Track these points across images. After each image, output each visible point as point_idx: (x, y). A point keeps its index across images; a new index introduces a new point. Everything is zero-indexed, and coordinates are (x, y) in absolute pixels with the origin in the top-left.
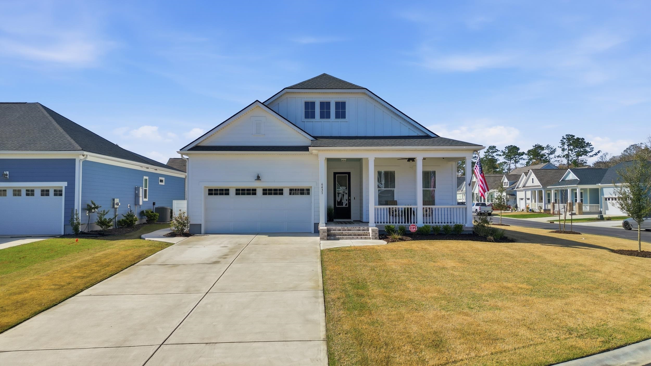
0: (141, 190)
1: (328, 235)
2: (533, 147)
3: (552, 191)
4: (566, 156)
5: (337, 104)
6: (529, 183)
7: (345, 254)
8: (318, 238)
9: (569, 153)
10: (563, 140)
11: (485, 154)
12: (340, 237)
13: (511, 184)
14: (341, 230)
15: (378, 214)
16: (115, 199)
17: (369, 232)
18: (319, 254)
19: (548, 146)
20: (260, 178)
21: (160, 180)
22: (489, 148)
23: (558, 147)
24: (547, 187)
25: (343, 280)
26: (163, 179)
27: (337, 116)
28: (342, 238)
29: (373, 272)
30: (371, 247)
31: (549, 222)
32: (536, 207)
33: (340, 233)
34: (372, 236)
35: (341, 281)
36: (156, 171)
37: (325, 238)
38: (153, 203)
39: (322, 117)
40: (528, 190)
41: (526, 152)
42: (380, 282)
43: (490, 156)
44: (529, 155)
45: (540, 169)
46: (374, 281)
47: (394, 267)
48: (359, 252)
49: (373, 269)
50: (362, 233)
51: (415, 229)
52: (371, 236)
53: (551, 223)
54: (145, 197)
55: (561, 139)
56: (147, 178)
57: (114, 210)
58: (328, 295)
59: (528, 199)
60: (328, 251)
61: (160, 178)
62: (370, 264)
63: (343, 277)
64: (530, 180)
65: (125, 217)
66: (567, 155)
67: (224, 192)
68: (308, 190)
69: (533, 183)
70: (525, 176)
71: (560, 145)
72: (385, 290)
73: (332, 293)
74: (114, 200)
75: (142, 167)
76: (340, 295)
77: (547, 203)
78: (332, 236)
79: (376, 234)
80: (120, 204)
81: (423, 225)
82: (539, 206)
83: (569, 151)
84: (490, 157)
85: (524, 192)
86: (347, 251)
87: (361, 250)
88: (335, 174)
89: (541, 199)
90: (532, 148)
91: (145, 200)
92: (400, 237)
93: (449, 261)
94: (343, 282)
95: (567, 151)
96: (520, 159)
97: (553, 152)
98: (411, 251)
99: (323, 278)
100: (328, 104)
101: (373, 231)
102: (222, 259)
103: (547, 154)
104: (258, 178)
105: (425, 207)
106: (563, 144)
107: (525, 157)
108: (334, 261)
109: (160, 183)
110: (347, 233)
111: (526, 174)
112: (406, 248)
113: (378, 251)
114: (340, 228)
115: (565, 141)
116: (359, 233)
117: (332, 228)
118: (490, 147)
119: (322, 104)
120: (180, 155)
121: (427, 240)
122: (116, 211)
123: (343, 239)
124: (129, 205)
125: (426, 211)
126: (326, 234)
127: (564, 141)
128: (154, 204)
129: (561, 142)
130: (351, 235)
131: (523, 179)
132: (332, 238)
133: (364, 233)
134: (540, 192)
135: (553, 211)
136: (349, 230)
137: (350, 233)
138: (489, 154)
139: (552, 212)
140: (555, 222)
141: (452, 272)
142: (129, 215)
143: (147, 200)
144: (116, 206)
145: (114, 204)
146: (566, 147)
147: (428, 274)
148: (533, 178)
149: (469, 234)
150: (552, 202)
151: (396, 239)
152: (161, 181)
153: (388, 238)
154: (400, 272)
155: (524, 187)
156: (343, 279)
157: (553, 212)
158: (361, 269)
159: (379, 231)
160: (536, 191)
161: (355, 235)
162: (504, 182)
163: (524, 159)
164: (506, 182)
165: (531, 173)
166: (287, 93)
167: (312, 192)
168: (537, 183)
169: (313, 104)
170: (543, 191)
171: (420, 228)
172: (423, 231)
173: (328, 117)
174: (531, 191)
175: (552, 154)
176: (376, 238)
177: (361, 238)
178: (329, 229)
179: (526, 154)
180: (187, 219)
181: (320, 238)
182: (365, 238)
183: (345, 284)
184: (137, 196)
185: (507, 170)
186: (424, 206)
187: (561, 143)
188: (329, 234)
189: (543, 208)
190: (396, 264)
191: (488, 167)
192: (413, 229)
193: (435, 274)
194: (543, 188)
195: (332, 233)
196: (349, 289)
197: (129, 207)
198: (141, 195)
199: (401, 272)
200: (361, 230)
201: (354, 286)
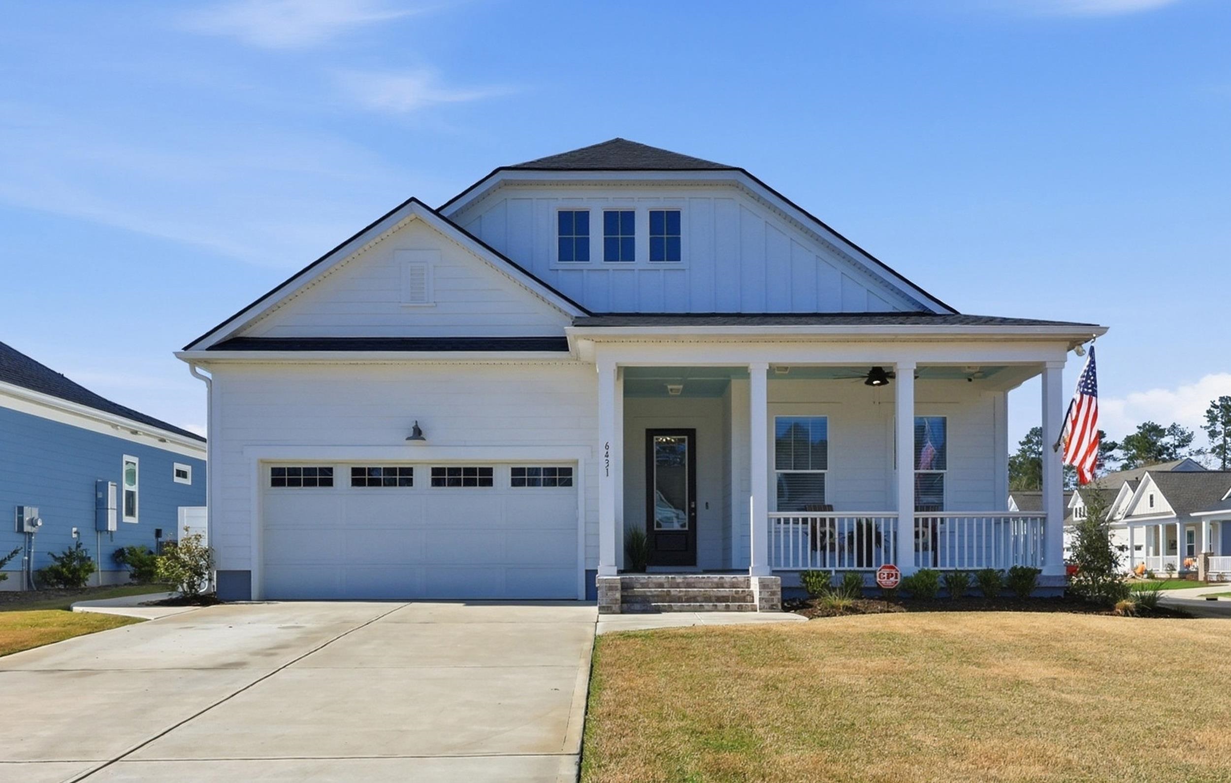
0: (112, 490)
1: (625, 600)
2: (1138, 430)
3: (1204, 523)
4: (1218, 450)
5: (656, 217)
6: (1143, 508)
7: (674, 644)
8: (595, 609)
9: (1225, 441)
10: (1212, 409)
11: (1020, 447)
12: (663, 606)
13: (1093, 511)
14: (666, 585)
15: (778, 547)
16: (25, 508)
17: (751, 592)
18: (588, 646)
19: (1174, 427)
20: (423, 432)
21: (177, 470)
22: (1031, 433)
23: (1201, 427)
24: (1192, 515)
25: (662, 719)
26: (187, 468)
27: (656, 255)
28: (666, 608)
29: (773, 695)
30: (762, 627)
31: (1204, 599)
32: (1159, 567)
33: (663, 593)
34: (761, 599)
35: (655, 724)
36: (161, 443)
37: (616, 607)
38: (154, 532)
39: (611, 254)
40: (1140, 524)
41: (1120, 441)
42: (805, 726)
43: (1033, 451)
44: (1128, 450)
45: (1170, 470)
46: (778, 724)
47: (844, 679)
48: (719, 640)
49: (770, 686)
50: (727, 595)
51: (892, 579)
52: (757, 602)
53: (1207, 599)
54: (130, 512)
55: (1208, 407)
56: (135, 460)
57: (23, 540)
58: (594, 773)
59: (1139, 548)
60: (619, 638)
61: (178, 466)
62: (762, 671)
63: (662, 708)
64: (1145, 499)
65: (56, 559)
66: (1220, 447)
67: (318, 477)
68: (568, 471)
69: (1152, 505)
70: (1130, 491)
71: (1205, 422)
72: (827, 753)
73: (612, 765)
74: (21, 510)
75: (115, 426)
76: (645, 773)
77: (1186, 554)
78: (637, 602)
79: (773, 593)
80: (40, 523)
81: (916, 570)
82: (1166, 563)
83: (1227, 438)
84: (1033, 456)
85: (1129, 528)
86: (682, 636)
87: (726, 634)
88: (651, 433)
89: (1172, 547)
90: (1134, 431)
91: (127, 519)
92: (848, 602)
93: (1029, 663)
94: (662, 724)
95: (1220, 436)
96: (1105, 459)
97: (1185, 440)
98: (892, 637)
99: (586, 713)
100: (628, 217)
101: (763, 585)
102: (259, 657)
103: (1171, 445)
104: (417, 433)
105: (923, 515)
106: (1213, 419)
107: (1117, 453)
108: (634, 664)
109: (177, 480)
110: (681, 594)
111: (1134, 484)
112: (874, 631)
113: (784, 637)
114: (660, 581)
115: (1216, 411)
116: (719, 594)
117: (637, 579)
118: (1033, 429)
119: (610, 218)
120: (187, 365)
121: (931, 611)
122: (30, 542)
123: (670, 610)
124: (74, 529)
125: (925, 525)
126: (618, 595)
127: (1216, 413)
128: (158, 533)
129: (1207, 415)
130: (693, 599)
131: (1125, 499)
132: (637, 607)
133: (737, 592)
134: (1171, 529)
135: (1205, 574)
136: (689, 585)
137: (691, 594)
138: (1030, 447)
139: (1201, 577)
140: (1220, 599)
141: (1053, 693)
142: (70, 556)
143: (134, 520)
144: (27, 528)
145: (21, 521)
146: (1219, 427)
147: (972, 700)
148: (1152, 493)
149: (1052, 598)
150: (1204, 551)
151: (838, 607)
152: (182, 474)
153: (811, 606)
154: (868, 694)
155: (1127, 516)
156: (660, 715)
157: (1206, 578)
158: (728, 687)
159: (783, 589)
160: (1161, 526)
161: (708, 599)
162: (1075, 507)
163: (1115, 460)
164: (1080, 508)
165: (1148, 481)
166: (506, 183)
167: (579, 477)
168: (1163, 505)
169: (583, 217)
170: (1178, 525)
171: (906, 578)
172: (915, 588)
173: (629, 254)
174: (1147, 526)
175: (1183, 446)
176: (772, 608)
177: (727, 609)
178: (627, 581)
179: (1120, 448)
180: (207, 553)
181: (600, 608)
182: (740, 609)
183: (666, 734)
184: (100, 506)
185: (1074, 485)
186: (917, 513)
187: (1208, 417)
188: (628, 596)
189: (1178, 569)
190: (851, 670)
191: (1028, 479)
192: (885, 580)
193: (995, 700)
194: (1179, 517)
195: (636, 593)
196: (682, 749)
197: (74, 536)
198: (112, 502)
199: (873, 694)
200: (726, 586)
201: (702, 738)
